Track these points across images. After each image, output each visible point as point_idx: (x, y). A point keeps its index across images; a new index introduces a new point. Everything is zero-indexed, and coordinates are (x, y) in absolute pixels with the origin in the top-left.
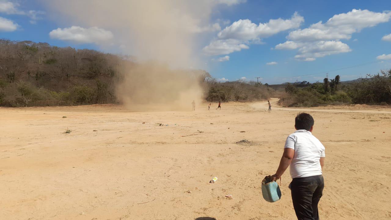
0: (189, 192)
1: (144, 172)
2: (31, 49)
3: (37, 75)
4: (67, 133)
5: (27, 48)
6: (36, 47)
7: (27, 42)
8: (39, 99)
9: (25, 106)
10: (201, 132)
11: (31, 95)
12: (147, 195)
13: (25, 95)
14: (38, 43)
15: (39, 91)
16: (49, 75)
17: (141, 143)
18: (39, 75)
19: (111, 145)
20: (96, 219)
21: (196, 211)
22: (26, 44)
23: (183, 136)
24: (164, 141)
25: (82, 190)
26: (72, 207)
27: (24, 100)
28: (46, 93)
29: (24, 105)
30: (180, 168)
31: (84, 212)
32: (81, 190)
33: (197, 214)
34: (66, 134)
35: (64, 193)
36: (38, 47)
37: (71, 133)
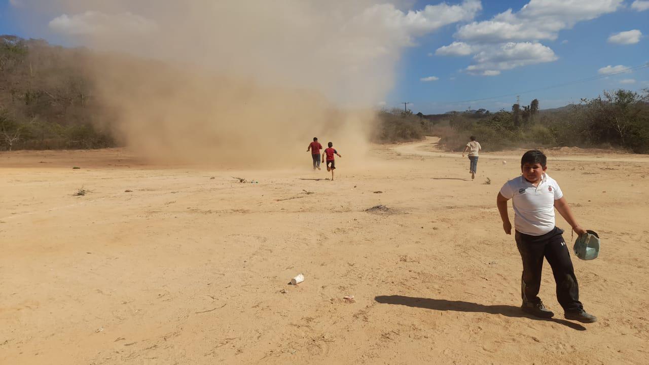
0: (284, 292)
1: (210, 261)
2: (15, 50)
3: (27, 96)
4: (79, 194)
5: (8, 48)
6: (25, 46)
7: (8, 37)
8: (32, 138)
9: (8, 149)
10: (308, 193)
11: (18, 129)
12: (213, 298)
13: (7, 130)
14: (28, 39)
15: (31, 123)
16: (48, 95)
17: (206, 213)
18: (30, 97)
19: (154, 214)
20: (124, 339)
21: (294, 323)
22: (7, 41)
23: (278, 200)
24: (246, 208)
25: (101, 292)
26: (83, 320)
27: (6, 139)
28: (43, 127)
29: (5, 148)
30: (271, 252)
31: (102, 327)
32: (99, 291)
33: (296, 328)
34: (79, 196)
35: (70, 296)
36: (27, 47)
37: (86, 196)
